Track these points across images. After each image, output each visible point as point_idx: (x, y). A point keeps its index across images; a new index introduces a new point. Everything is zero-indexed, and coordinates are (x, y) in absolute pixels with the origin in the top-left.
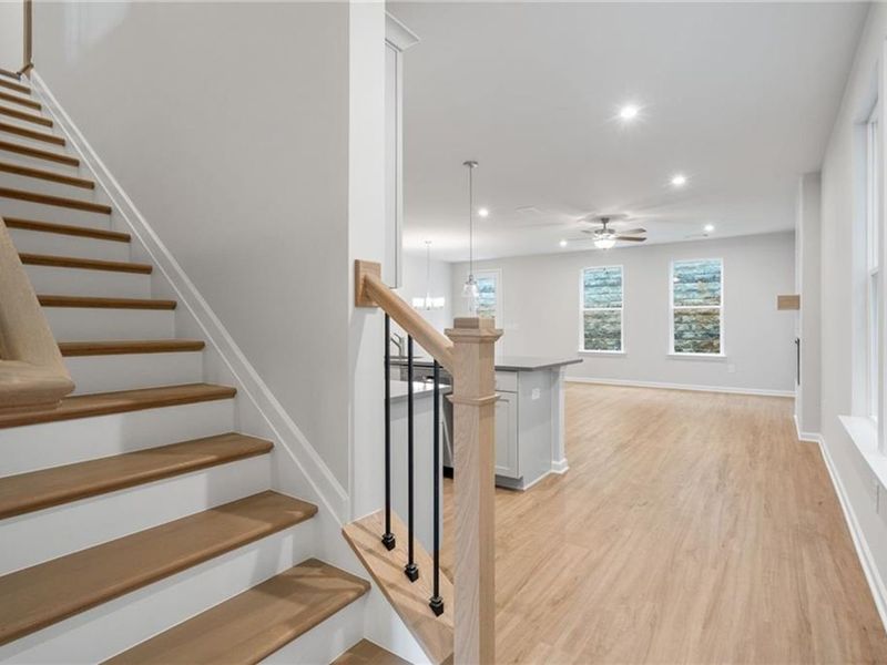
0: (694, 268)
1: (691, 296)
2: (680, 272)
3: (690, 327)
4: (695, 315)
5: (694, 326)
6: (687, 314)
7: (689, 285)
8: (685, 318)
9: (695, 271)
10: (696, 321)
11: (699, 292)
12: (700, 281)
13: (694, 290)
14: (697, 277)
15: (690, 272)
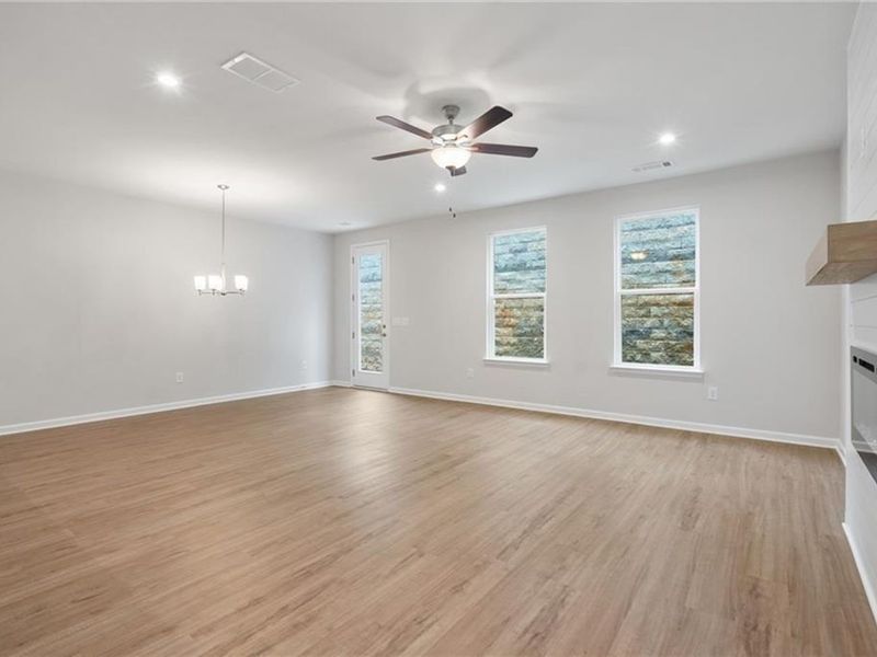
0: (667, 240)
1: (663, 279)
2: (647, 247)
3: (662, 323)
4: (667, 305)
5: (666, 322)
6: (658, 305)
7: (661, 265)
8: (654, 310)
9: (668, 245)
10: (671, 314)
11: (674, 274)
12: (676, 258)
13: (666, 271)
14: (671, 253)
15: (661, 246)
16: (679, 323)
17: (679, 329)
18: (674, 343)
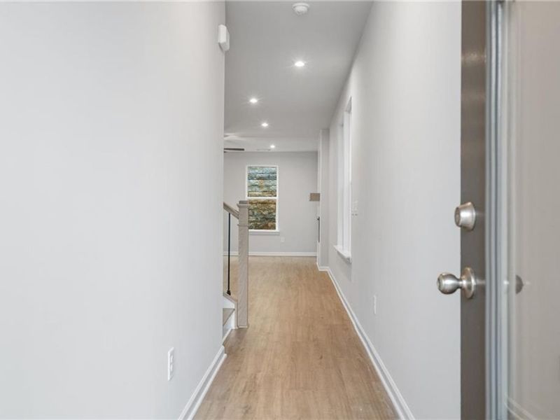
0: (256, 168)
1: (254, 189)
3: (253, 213)
4: (256, 204)
5: (256, 213)
9: (257, 171)
10: (258, 208)
11: (259, 187)
12: (260, 178)
13: (256, 185)
14: (258, 175)
15: (253, 172)
16: (262, 214)
17: (262, 217)
18: (259, 223)
